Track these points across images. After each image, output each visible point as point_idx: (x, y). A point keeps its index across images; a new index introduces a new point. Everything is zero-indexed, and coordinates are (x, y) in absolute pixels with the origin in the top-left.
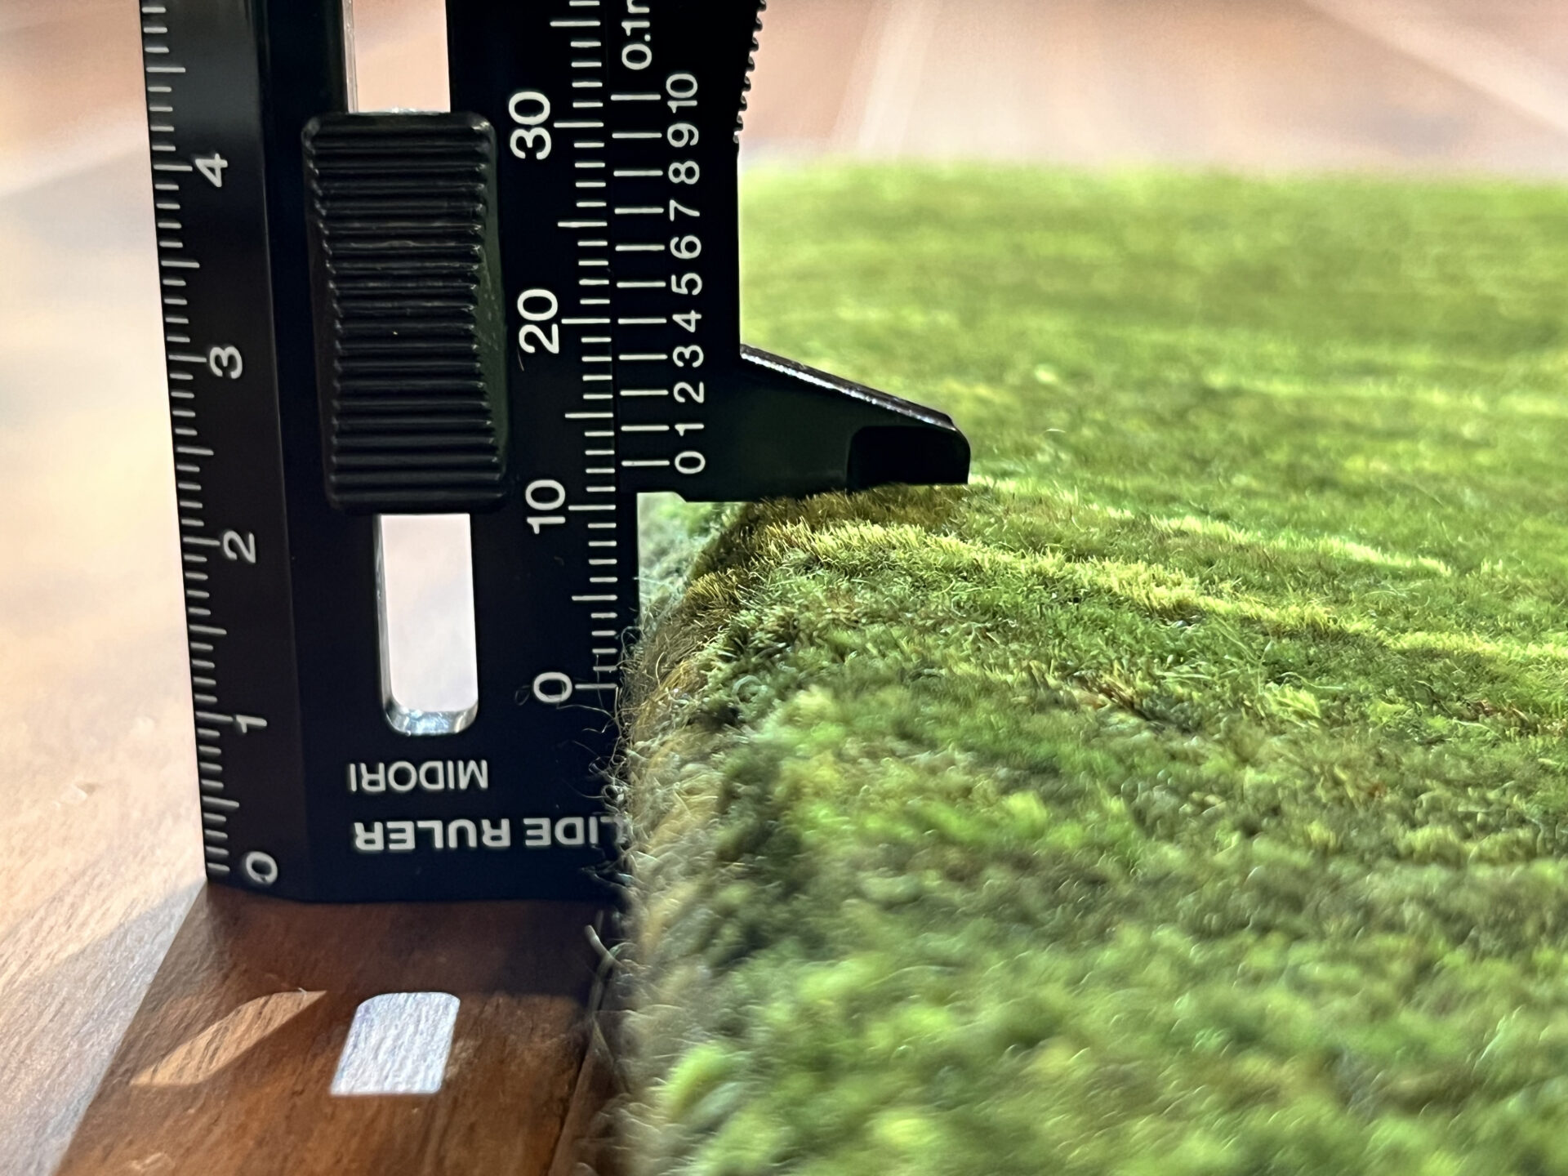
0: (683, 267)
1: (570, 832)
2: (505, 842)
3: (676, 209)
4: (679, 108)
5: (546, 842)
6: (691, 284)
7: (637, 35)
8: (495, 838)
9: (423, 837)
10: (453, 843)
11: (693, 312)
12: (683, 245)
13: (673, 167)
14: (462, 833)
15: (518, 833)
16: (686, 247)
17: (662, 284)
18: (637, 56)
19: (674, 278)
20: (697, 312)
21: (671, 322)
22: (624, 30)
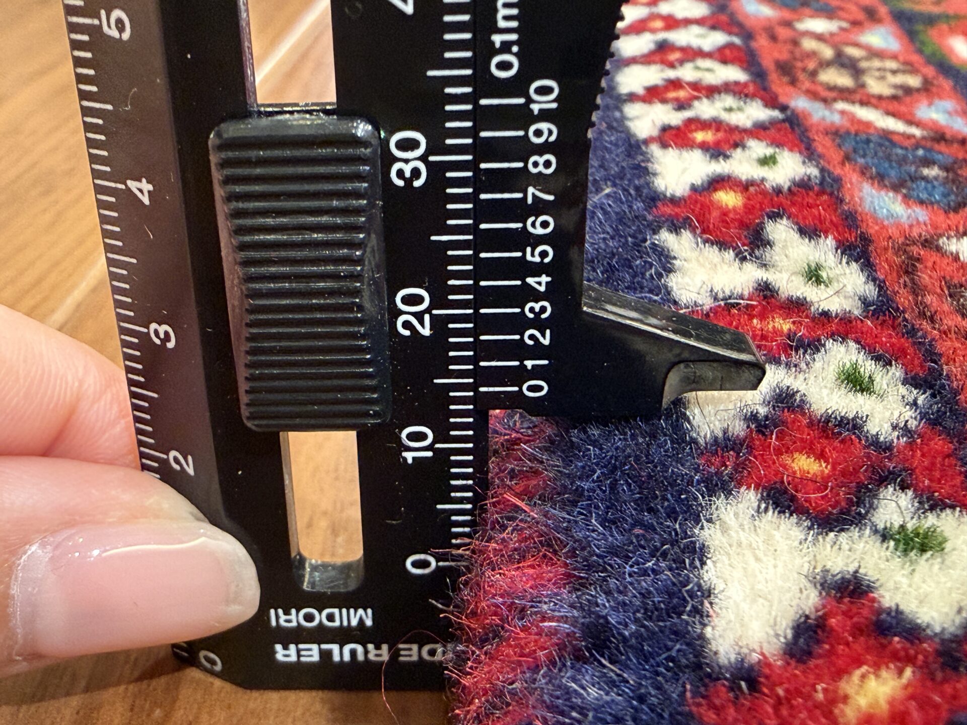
0: (537, 240)
1: (432, 653)
2: (385, 658)
3: (533, 194)
4: (540, 110)
5: (415, 658)
6: (544, 254)
7: (506, 47)
8: (377, 655)
9: (326, 655)
10: (347, 658)
11: (544, 276)
12: (538, 224)
13: (533, 159)
14: (353, 653)
15: (394, 653)
16: (541, 225)
17: (519, 254)
18: (504, 66)
19: (529, 250)
20: (547, 276)
21: (525, 283)
22: (493, 43)
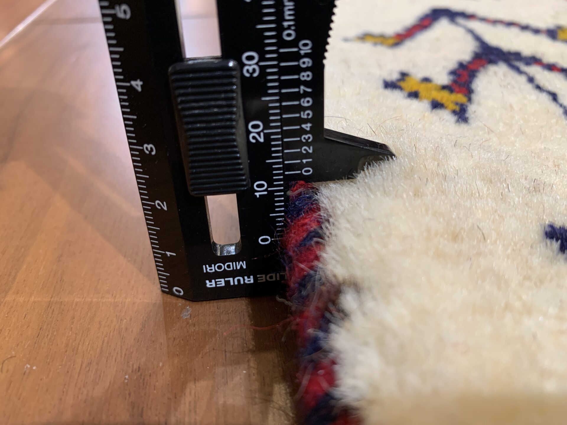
0: (305, 109)
1: (271, 277)
2: (252, 281)
3: (303, 89)
4: (304, 53)
5: (264, 280)
6: (308, 114)
7: (289, 27)
8: (249, 281)
9: (227, 283)
10: (236, 283)
11: (309, 124)
13: (302, 74)
14: (239, 281)
15: (255, 279)
16: (306, 102)
17: (298, 115)
18: (289, 35)
20: (311, 123)
21: (302, 128)
22: (283, 26)
